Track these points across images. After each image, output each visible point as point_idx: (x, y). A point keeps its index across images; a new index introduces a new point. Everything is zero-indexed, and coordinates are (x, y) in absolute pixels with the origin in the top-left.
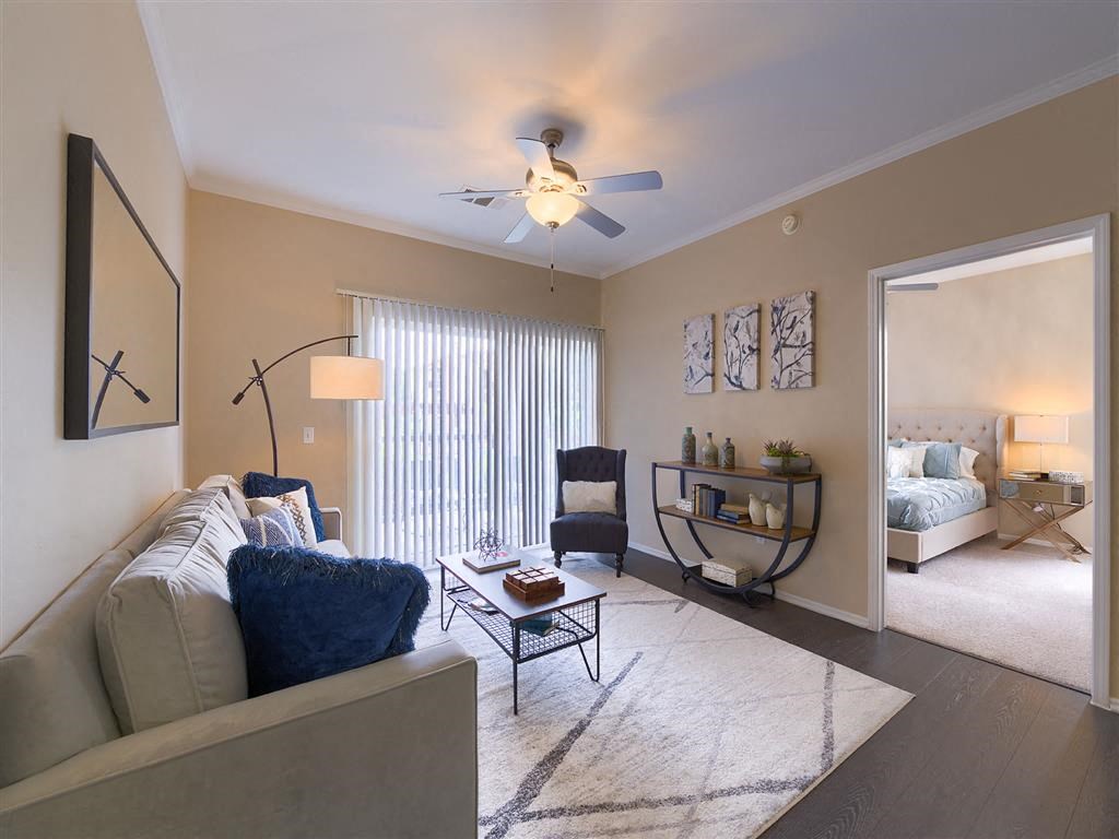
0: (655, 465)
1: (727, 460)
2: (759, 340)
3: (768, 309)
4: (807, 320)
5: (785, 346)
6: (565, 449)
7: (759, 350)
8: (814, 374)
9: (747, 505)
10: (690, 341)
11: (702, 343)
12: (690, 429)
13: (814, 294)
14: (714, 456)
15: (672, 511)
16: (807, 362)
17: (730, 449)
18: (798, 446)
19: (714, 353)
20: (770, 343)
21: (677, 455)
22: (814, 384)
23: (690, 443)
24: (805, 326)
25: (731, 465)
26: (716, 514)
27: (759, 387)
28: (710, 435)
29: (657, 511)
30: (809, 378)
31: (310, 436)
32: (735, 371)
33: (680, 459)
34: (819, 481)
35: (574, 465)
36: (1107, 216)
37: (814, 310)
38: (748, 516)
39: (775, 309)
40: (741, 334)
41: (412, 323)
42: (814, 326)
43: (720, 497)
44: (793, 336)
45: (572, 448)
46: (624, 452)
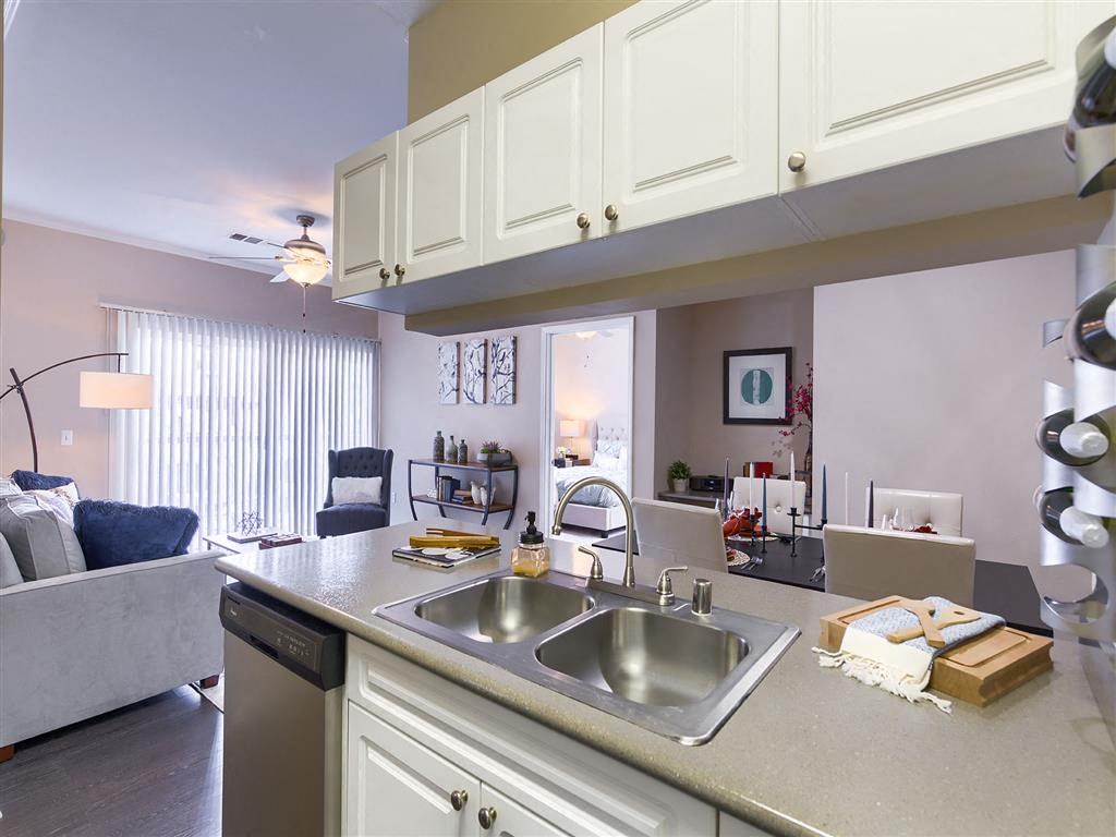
0: (411, 462)
1: (462, 455)
2: (485, 367)
3: (490, 345)
4: (511, 356)
5: (499, 373)
6: (339, 449)
7: (485, 374)
8: (514, 395)
9: (470, 490)
10: (443, 361)
11: (450, 365)
12: (439, 433)
13: (515, 338)
14: (454, 454)
15: (424, 500)
16: (510, 385)
17: (464, 448)
18: (503, 447)
19: (459, 372)
20: (491, 371)
21: (430, 454)
22: (514, 402)
23: (440, 443)
24: (509, 361)
25: (464, 461)
26: (452, 497)
27: (485, 402)
28: (452, 437)
29: (412, 499)
30: (511, 397)
31: (68, 438)
32: (470, 390)
33: (432, 457)
34: (516, 469)
35: (345, 464)
36: (632, 318)
37: (515, 349)
38: (471, 498)
39: (494, 345)
40: (474, 360)
41: (180, 335)
42: (515, 360)
43: (455, 484)
44: (503, 366)
45: (346, 448)
46: (391, 452)
